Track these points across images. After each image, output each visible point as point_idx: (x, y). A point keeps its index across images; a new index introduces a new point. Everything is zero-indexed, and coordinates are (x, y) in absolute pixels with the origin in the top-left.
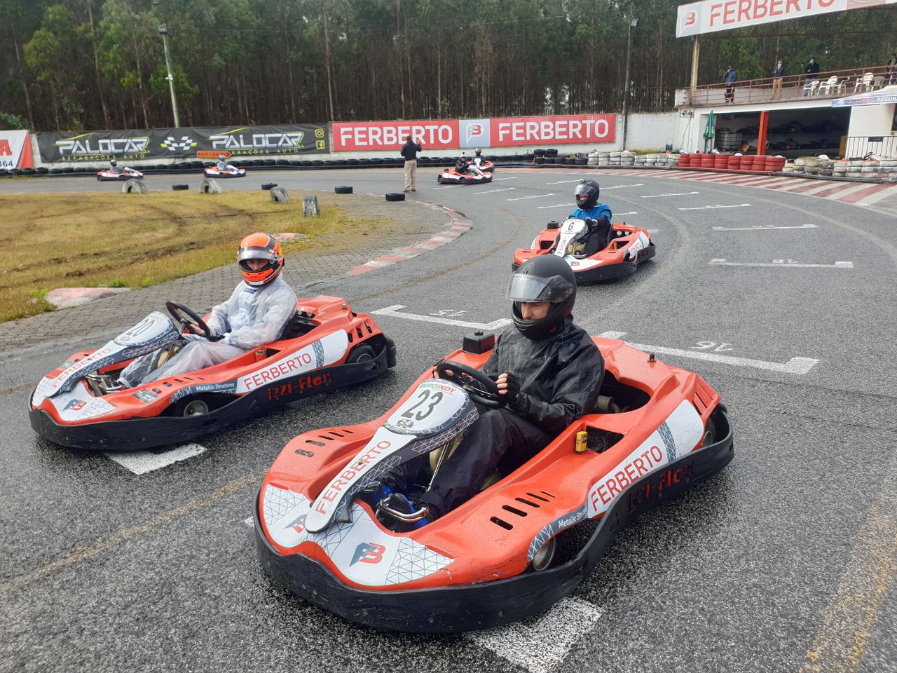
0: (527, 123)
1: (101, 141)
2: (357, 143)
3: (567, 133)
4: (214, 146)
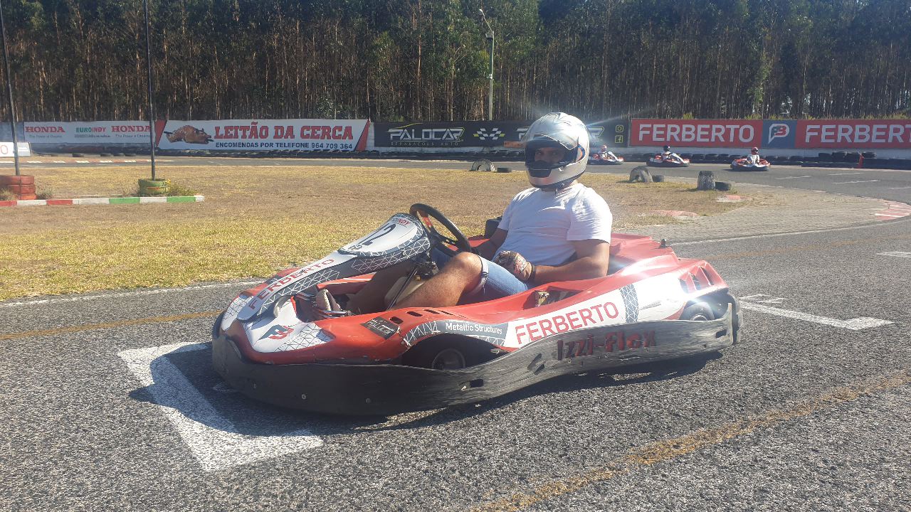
1: (424, 130)
2: (655, 139)
3: (886, 137)
4: (520, 137)
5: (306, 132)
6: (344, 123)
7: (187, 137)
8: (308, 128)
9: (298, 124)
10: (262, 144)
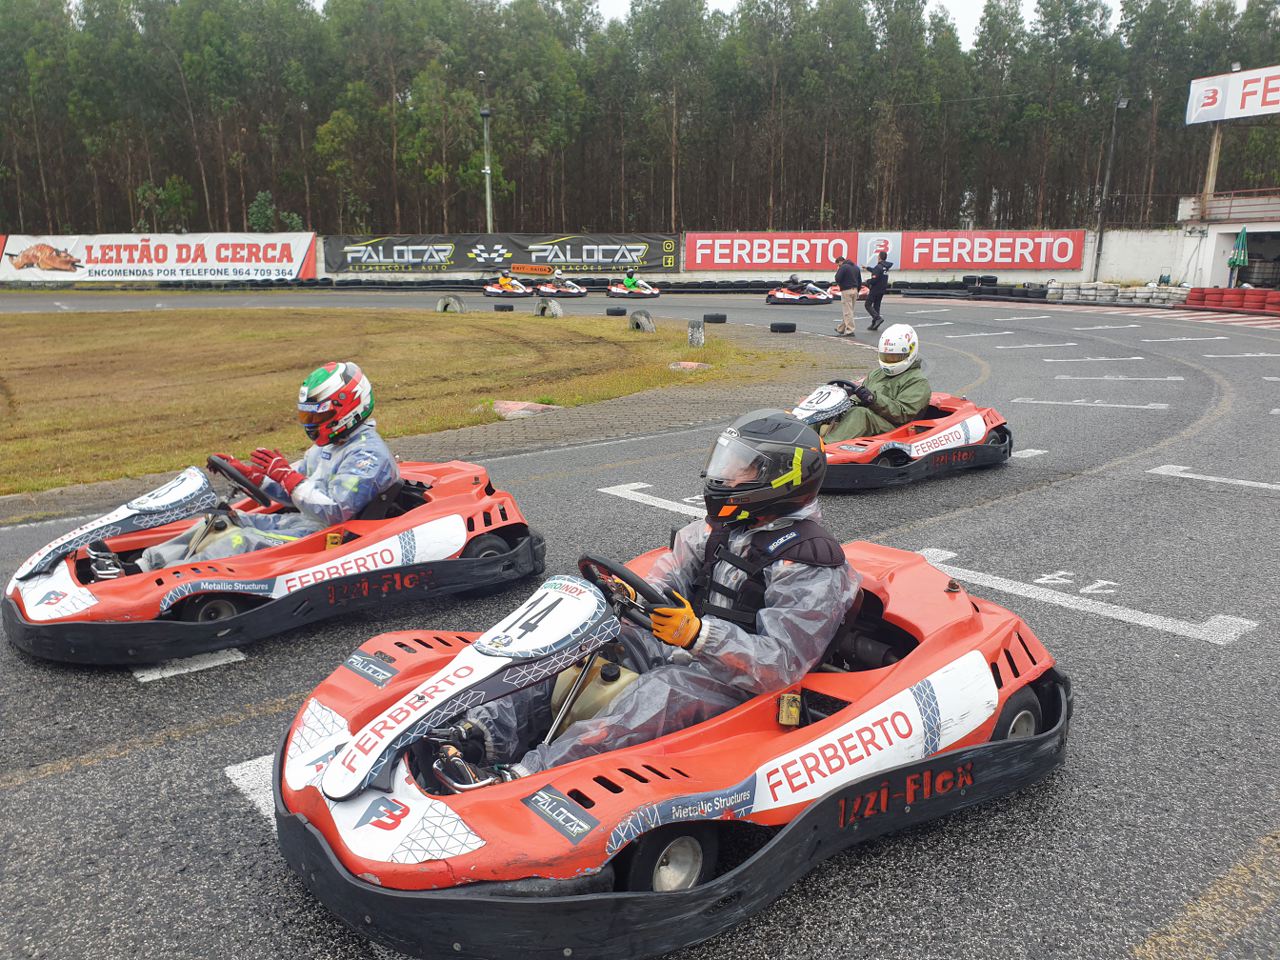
0: (955, 240)
1: (396, 248)
2: (717, 260)
3: (1011, 255)
4: (534, 258)
5: (224, 253)
6: (279, 238)
7: (42, 260)
8: (226, 247)
9: (210, 240)
10: (159, 271)
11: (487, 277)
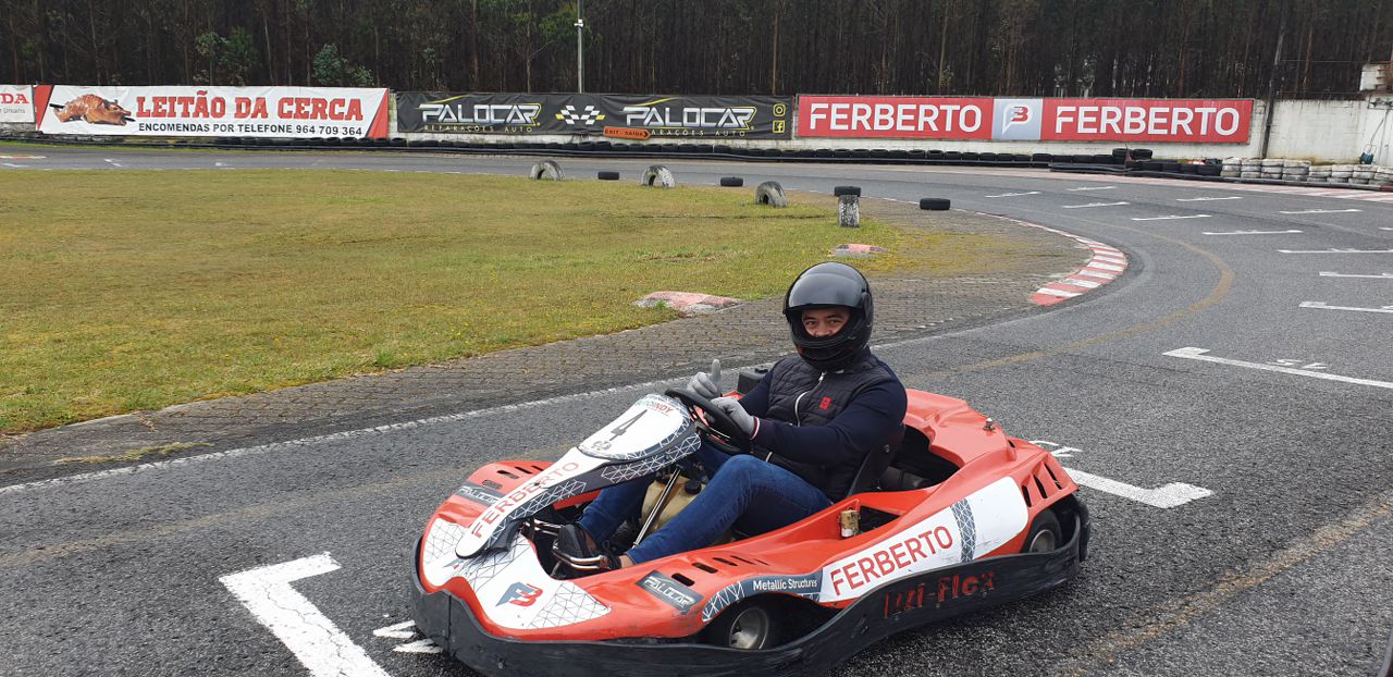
0: (1104, 108)
1: (477, 107)
2: (834, 126)
4: (629, 121)
6: (348, 93)
7: (90, 113)
8: (289, 101)
9: (273, 94)
10: (216, 126)
11: (577, 141)
